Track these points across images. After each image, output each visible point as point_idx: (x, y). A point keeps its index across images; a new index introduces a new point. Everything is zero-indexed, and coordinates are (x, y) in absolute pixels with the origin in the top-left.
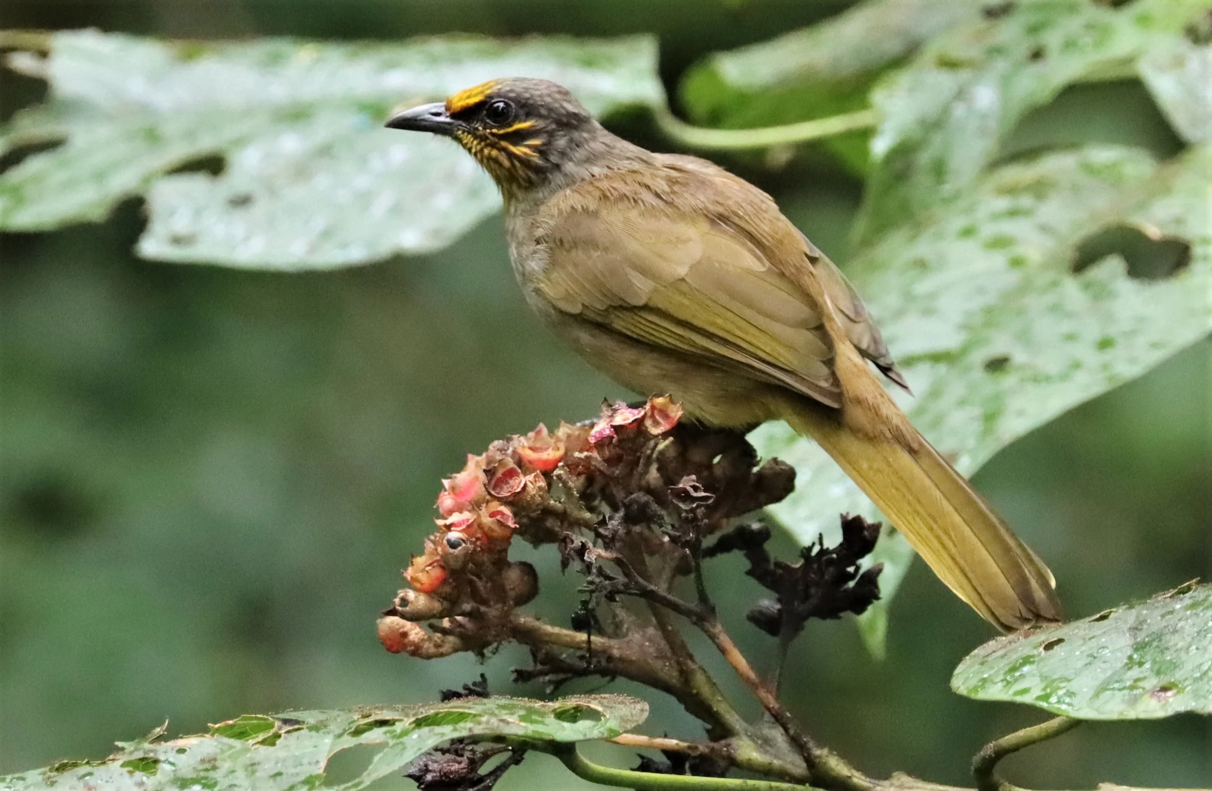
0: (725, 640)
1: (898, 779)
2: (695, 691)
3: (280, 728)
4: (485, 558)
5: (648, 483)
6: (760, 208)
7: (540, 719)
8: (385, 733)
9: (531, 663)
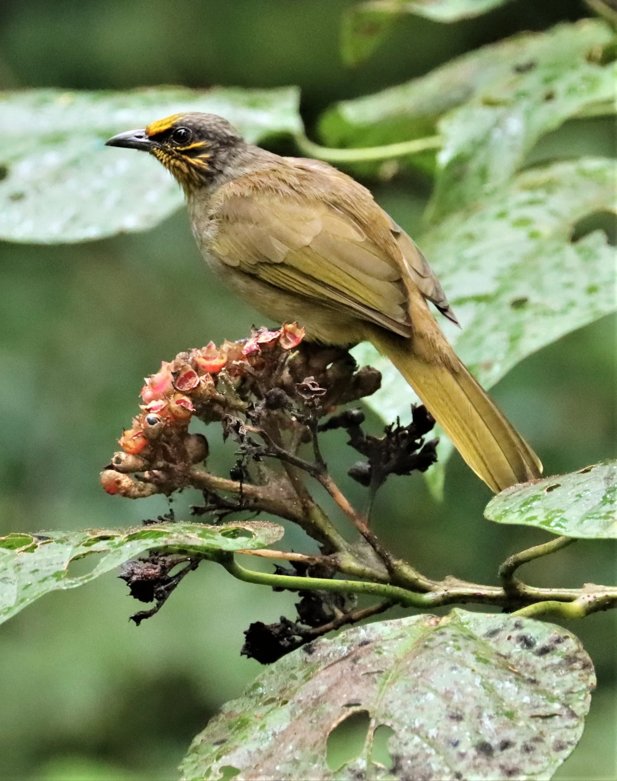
0: (333, 487)
1: (450, 581)
2: (313, 521)
3: (37, 542)
4: (173, 432)
5: (283, 382)
6: (361, 198)
7: (212, 536)
8: (108, 544)
9: (204, 502)
